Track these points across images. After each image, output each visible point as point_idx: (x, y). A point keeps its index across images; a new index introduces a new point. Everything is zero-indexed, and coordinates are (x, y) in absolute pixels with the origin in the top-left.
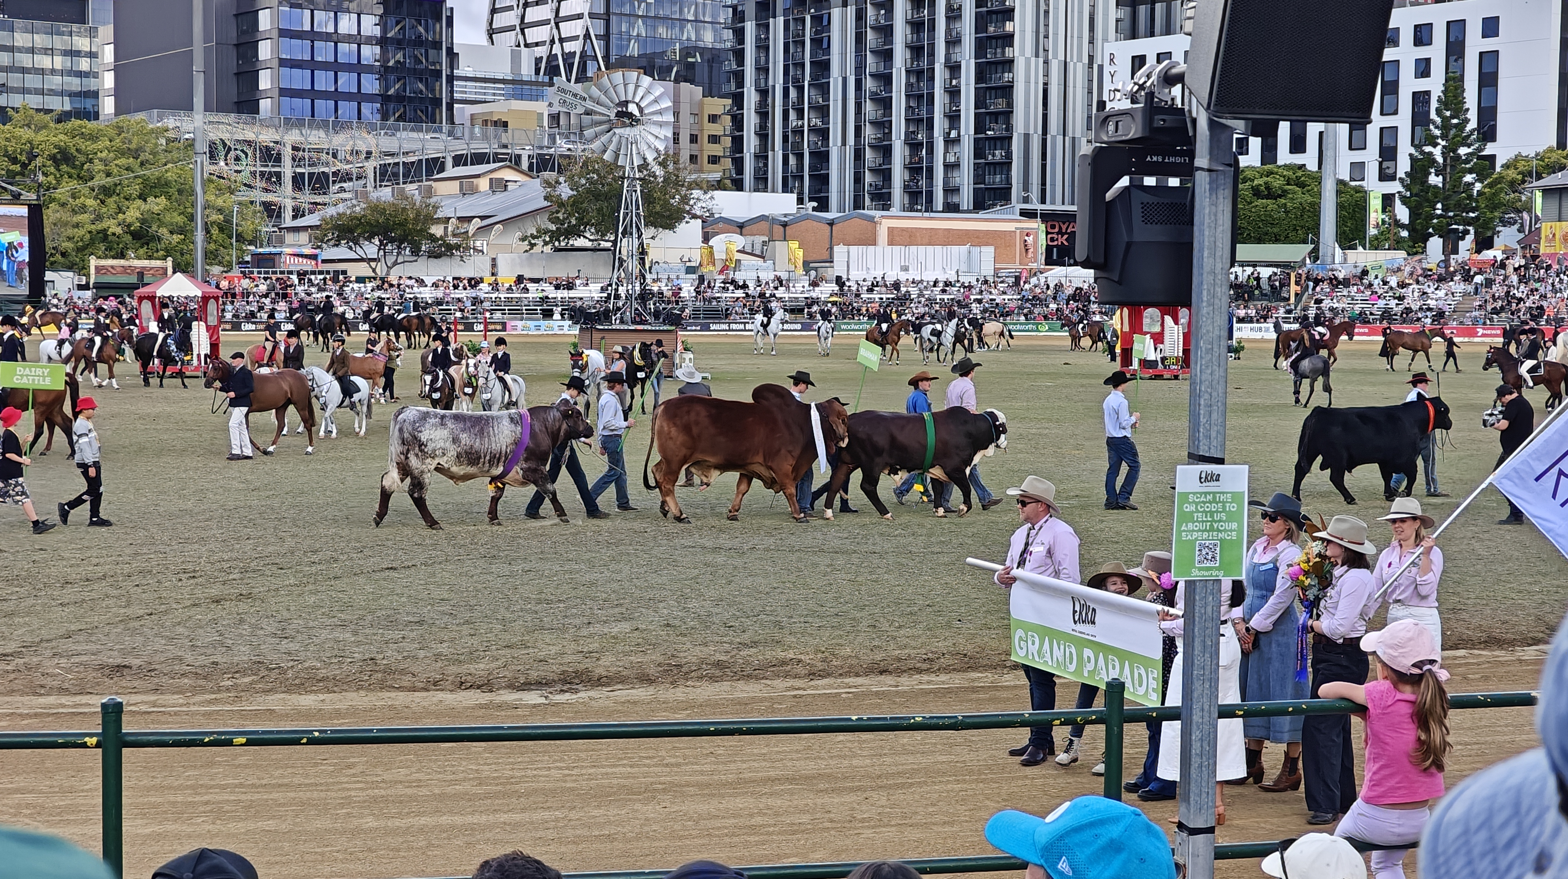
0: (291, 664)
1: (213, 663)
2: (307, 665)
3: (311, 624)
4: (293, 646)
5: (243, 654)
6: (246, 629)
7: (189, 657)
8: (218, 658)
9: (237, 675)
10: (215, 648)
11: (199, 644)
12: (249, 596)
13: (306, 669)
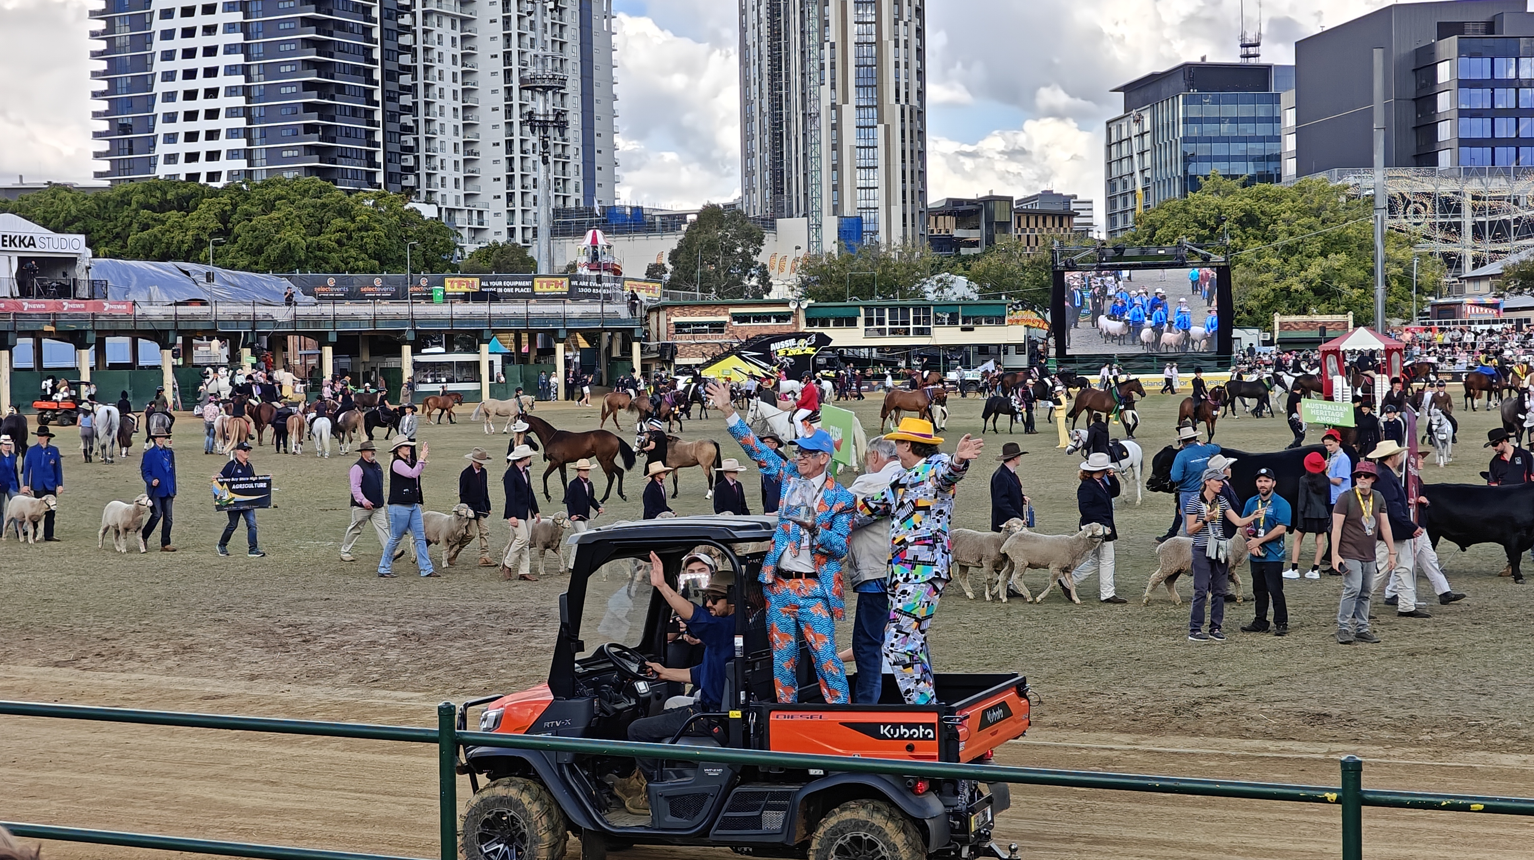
0: (1490, 721)
1: (1412, 716)
2: (1507, 723)
3: (1510, 682)
4: (1493, 704)
5: (1440, 710)
6: (1442, 684)
7: (1388, 710)
8: (1416, 712)
9: (1436, 730)
10: (1412, 701)
11: (1396, 696)
12: (1445, 650)
13: (1507, 727)
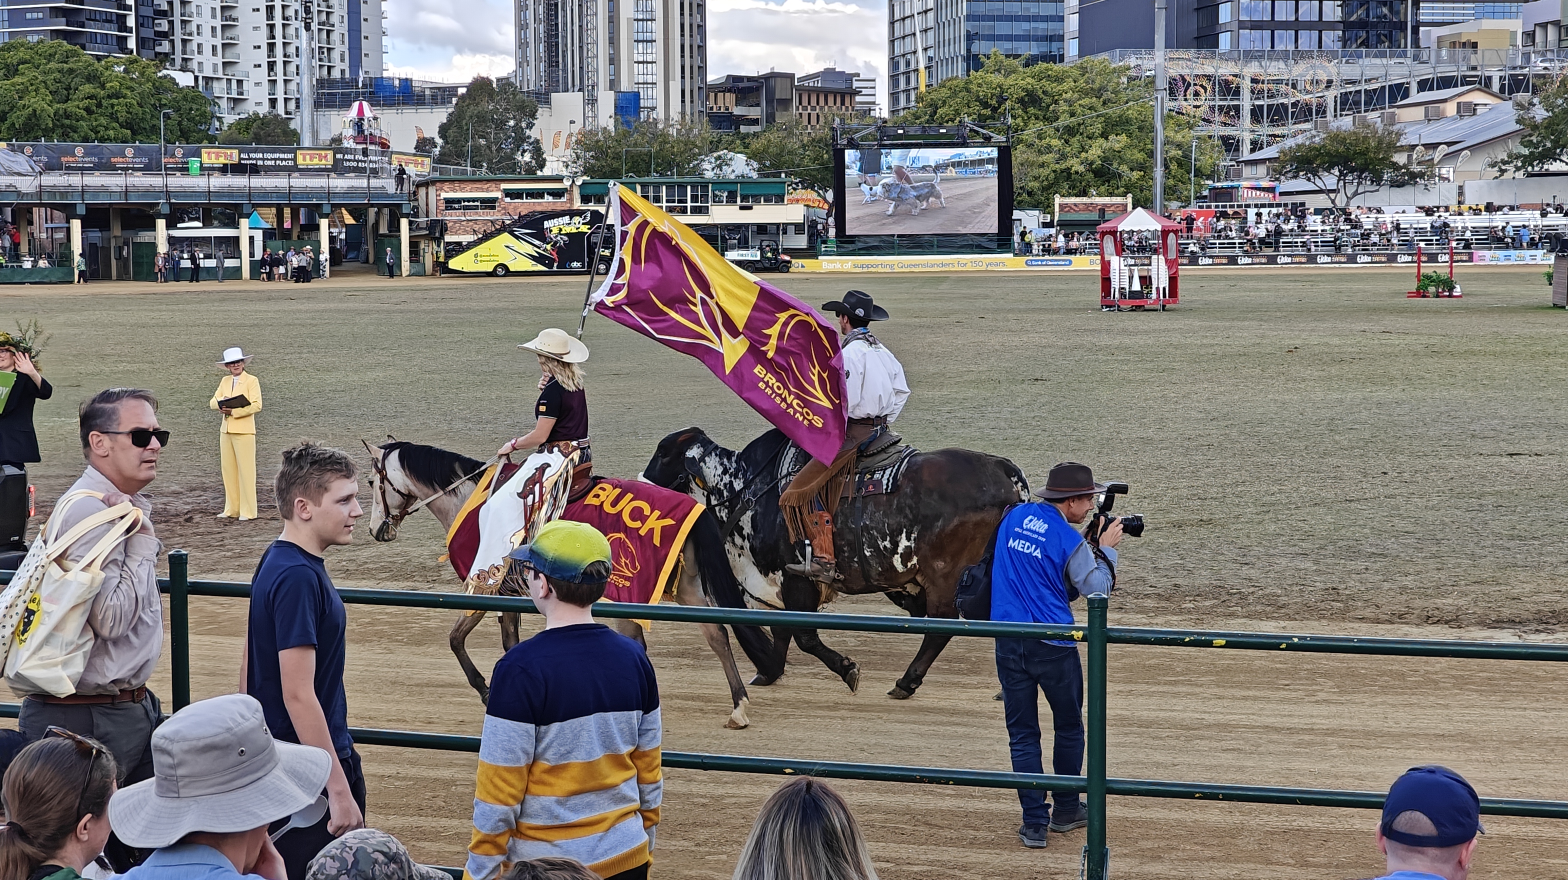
0: (1252, 589)
1: (1175, 585)
2: (1268, 591)
3: (1272, 551)
4: (1253, 573)
5: (1203, 579)
6: (1206, 554)
7: (1152, 579)
8: (1179, 581)
9: (1198, 598)
10: (1177, 571)
11: (1161, 566)
12: (1210, 521)
13: (1267, 595)
